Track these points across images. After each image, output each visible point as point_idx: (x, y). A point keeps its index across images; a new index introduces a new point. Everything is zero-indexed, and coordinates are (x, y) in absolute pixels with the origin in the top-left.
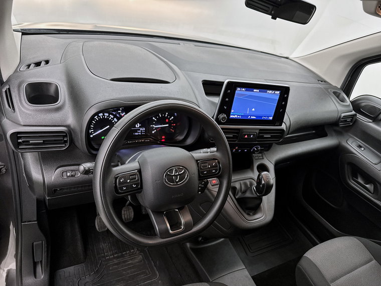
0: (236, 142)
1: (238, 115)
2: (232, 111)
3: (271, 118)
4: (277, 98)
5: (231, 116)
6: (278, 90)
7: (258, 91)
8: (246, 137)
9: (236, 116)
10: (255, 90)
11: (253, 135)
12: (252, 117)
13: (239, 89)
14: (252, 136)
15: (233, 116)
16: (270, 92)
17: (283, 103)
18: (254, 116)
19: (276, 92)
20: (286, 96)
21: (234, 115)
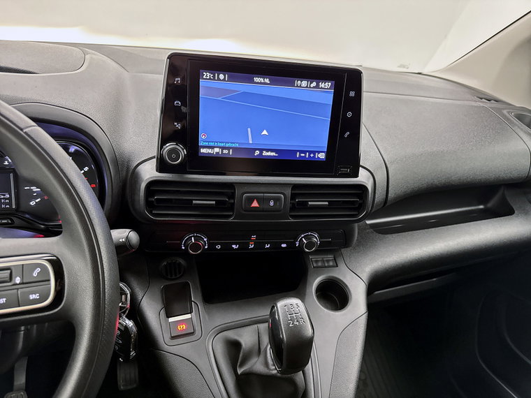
0: (230, 220)
1: (223, 148)
2: (202, 137)
3: (322, 156)
4: (328, 99)
5: (203, 151)
6: (325, 79)
7: (267, 81)
8: (255, 204)
9: (217, 150)
10: (257, 79)
11: (277, 200)
12: (265, 153)
13: (207, 75)
14: (272, 203)
15: (210, 151)
16: (304, 83)
17: (349, 114)
18: (272, 150)
19: (322, 85)
20: (352, 94)
21: (212, 148)
